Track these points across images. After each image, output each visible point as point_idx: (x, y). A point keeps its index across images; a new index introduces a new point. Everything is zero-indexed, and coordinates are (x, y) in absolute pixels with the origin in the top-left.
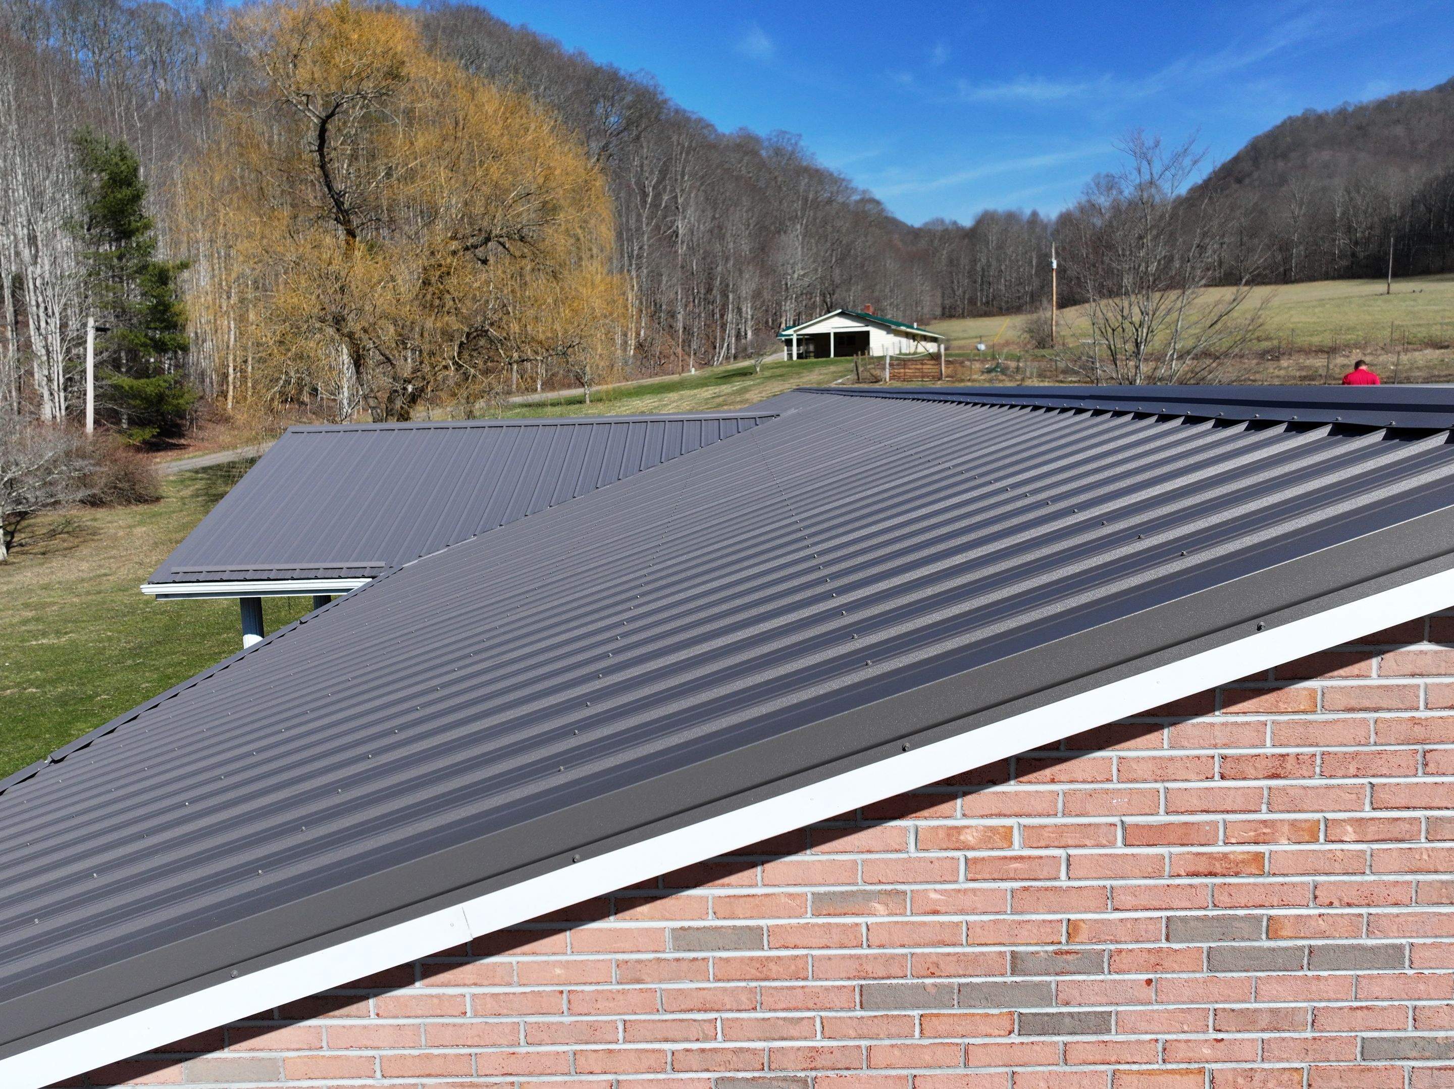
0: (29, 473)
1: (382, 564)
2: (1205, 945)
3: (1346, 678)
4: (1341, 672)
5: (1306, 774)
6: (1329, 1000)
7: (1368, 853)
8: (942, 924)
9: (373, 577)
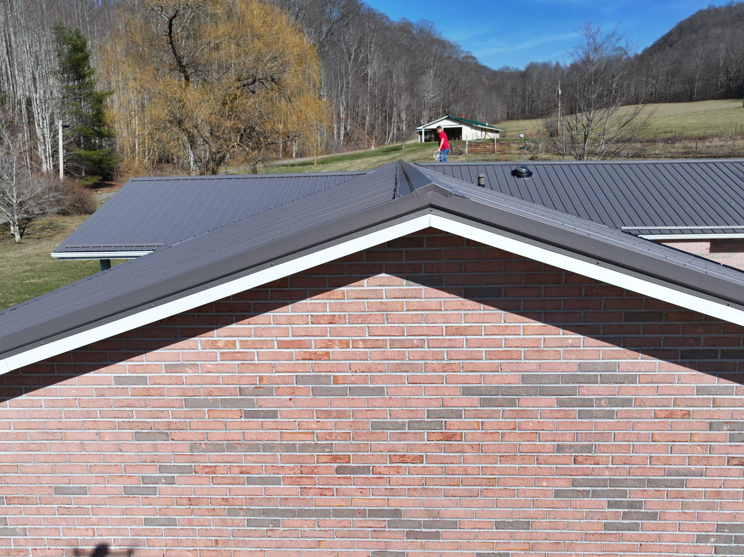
0: (30, 199)
1: (163, 244)
2: (311, 386)
3: (355, 286)
4: (353, 284)
5: (343, 322)
6: (358, 407)
7: (369, 352)
8: (212, 376)
9: (153, 250)
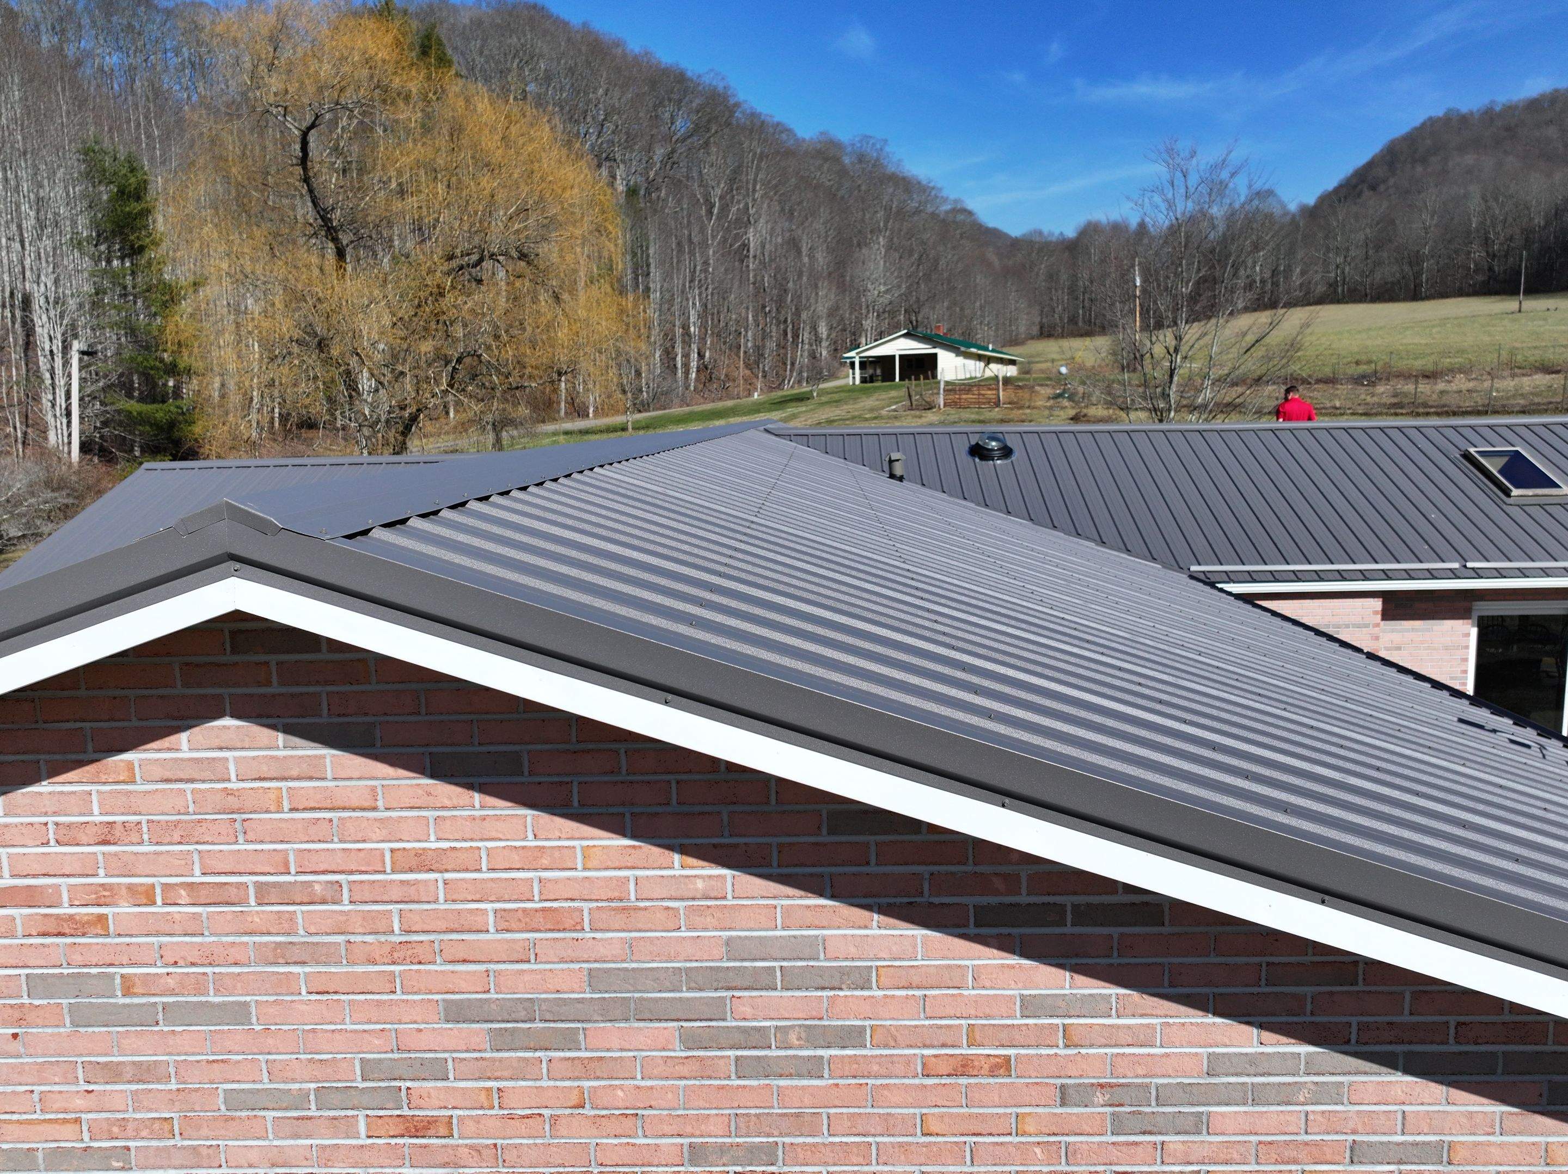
2: (65, 1002)
3: (159, 750)
4: (154, 745)
5: (135, 840)
6: (186, 1054)
7: (205, 915)
